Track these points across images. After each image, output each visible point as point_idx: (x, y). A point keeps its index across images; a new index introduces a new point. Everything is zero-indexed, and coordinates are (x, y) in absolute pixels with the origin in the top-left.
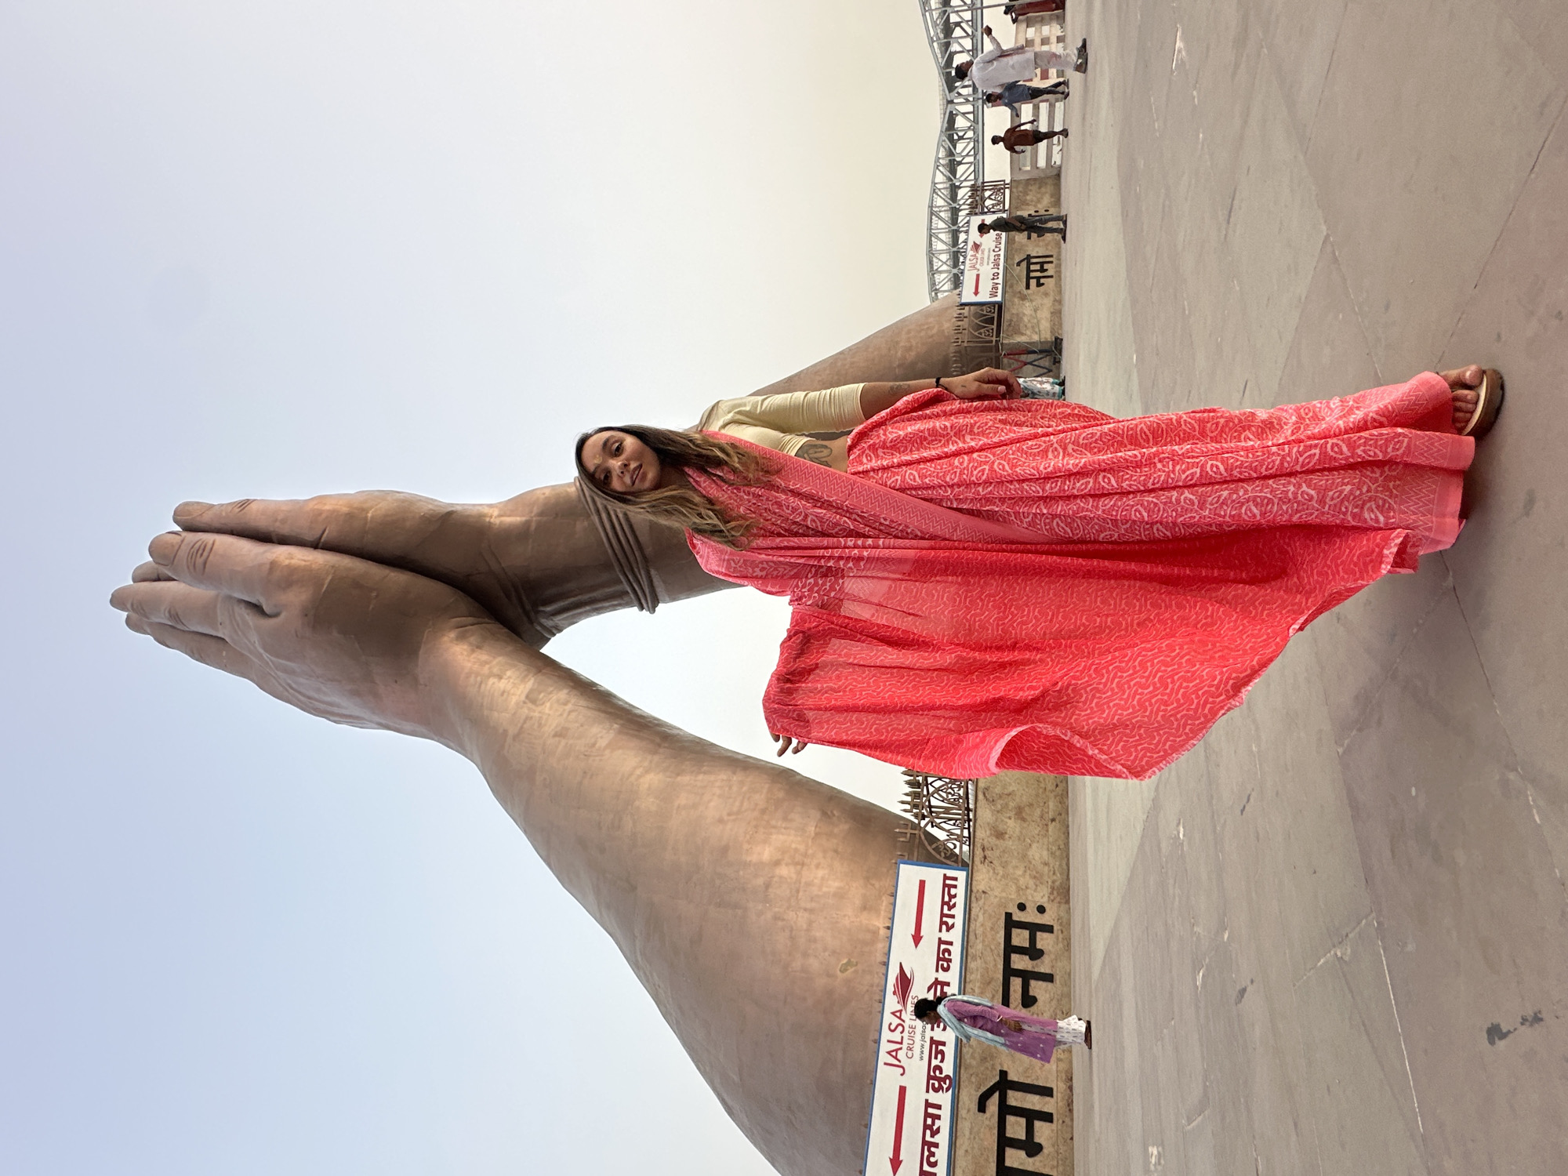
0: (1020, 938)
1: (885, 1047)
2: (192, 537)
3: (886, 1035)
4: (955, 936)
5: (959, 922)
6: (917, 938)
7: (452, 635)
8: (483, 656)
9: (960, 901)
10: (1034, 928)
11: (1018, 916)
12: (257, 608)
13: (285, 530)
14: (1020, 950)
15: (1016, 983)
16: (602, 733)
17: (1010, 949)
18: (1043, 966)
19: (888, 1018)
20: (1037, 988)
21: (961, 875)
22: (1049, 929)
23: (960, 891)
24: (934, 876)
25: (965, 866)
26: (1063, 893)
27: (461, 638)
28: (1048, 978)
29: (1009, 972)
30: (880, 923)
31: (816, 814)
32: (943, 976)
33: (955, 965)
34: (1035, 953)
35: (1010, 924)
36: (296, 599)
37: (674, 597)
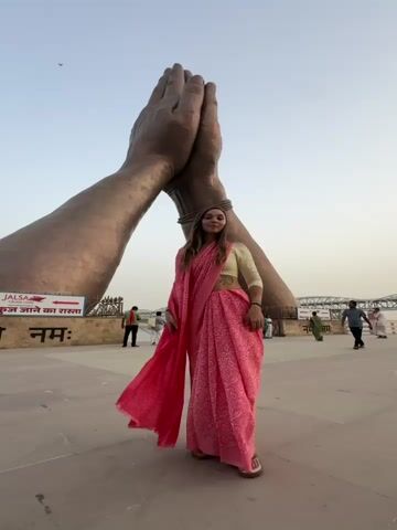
0: (58, 332)
1: (13, 295)
2: (202, 88)
3: (18, 295)
4: (58, 313)
5: (63, 314)
6: (56, 303)
7: (167, 164)
8: (159, 173)
9: (71, 314)
10: (62, 336)
11: (66, 332)
12: (176, 107)
13: (206, 116)
14: (53, 332)
15: (40, 332)
16: (131, 209)
17: (53, 330)
18: (47, 339)
19: (24, 295)
20: (39, 338)
21: (81, 314)
22: (62, 340)
23: (75, 314)
24: (81, 306)
25: (85, 316)
26: (76, 344)
27: (166, 167)
28: (43, 340)
29: (44, 330)
30: (62, 291)
31: (103, 271)
32: (41, 311)
33: (46, 314)
34: (52, 337)
35: (63, 330)
36: (180, 119)
37: (183, 228)
